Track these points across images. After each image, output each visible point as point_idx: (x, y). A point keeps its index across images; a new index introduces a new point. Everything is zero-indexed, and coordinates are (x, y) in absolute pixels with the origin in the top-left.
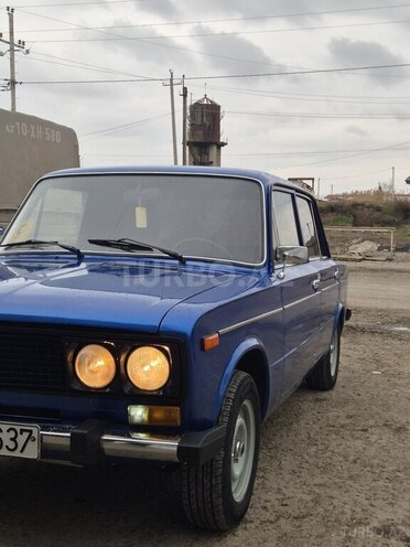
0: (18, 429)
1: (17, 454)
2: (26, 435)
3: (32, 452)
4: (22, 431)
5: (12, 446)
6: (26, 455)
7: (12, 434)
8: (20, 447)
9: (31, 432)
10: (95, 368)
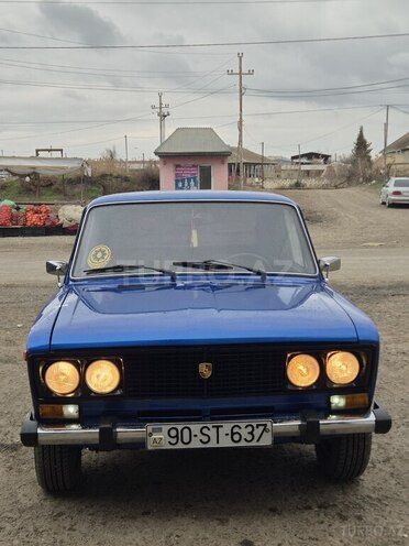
0: (254, 425)
1: (254, 443)
2: (261, 428)
3: (267, 441)
4: (258, 426)
5: (249, 437)
6: (261, 443)
7: (250, 429)
8: (256, 438)
9: (265, 425)
10: (302, 372)
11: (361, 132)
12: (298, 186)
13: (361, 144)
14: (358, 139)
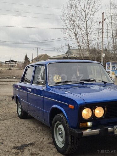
11: (26, 55)
12: (10, 69)
13: (26, 58)
14: (25, 57)
